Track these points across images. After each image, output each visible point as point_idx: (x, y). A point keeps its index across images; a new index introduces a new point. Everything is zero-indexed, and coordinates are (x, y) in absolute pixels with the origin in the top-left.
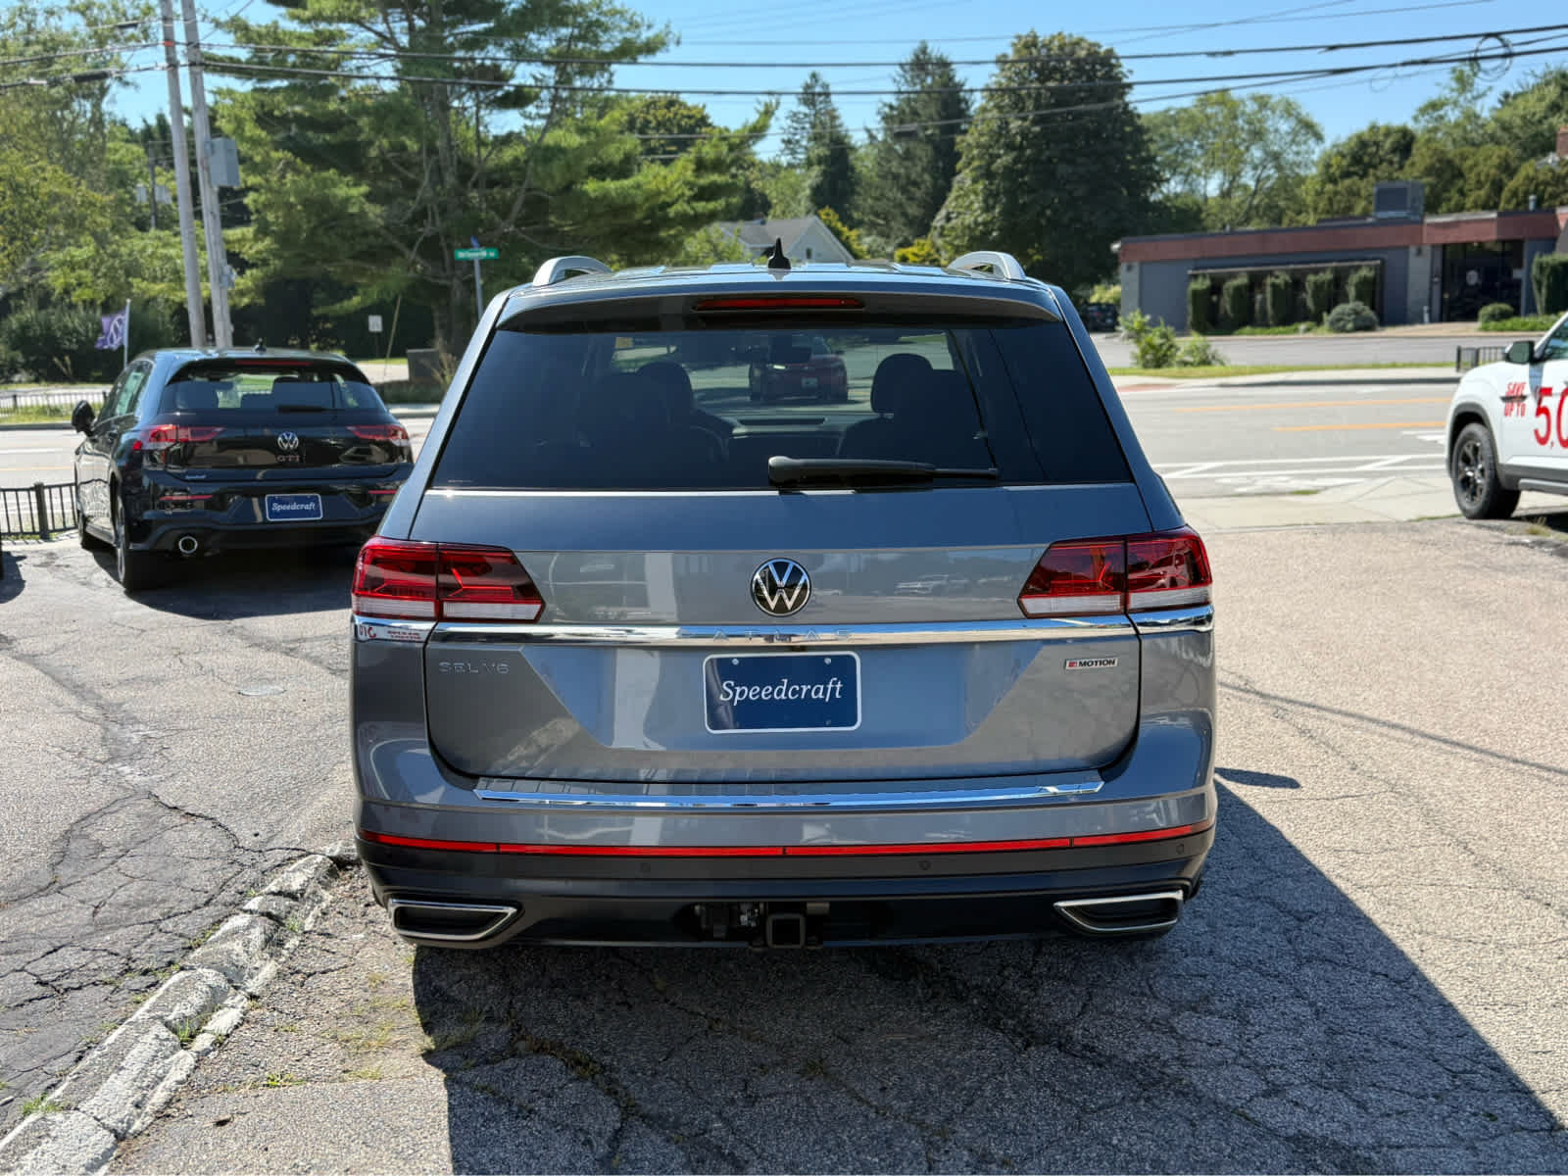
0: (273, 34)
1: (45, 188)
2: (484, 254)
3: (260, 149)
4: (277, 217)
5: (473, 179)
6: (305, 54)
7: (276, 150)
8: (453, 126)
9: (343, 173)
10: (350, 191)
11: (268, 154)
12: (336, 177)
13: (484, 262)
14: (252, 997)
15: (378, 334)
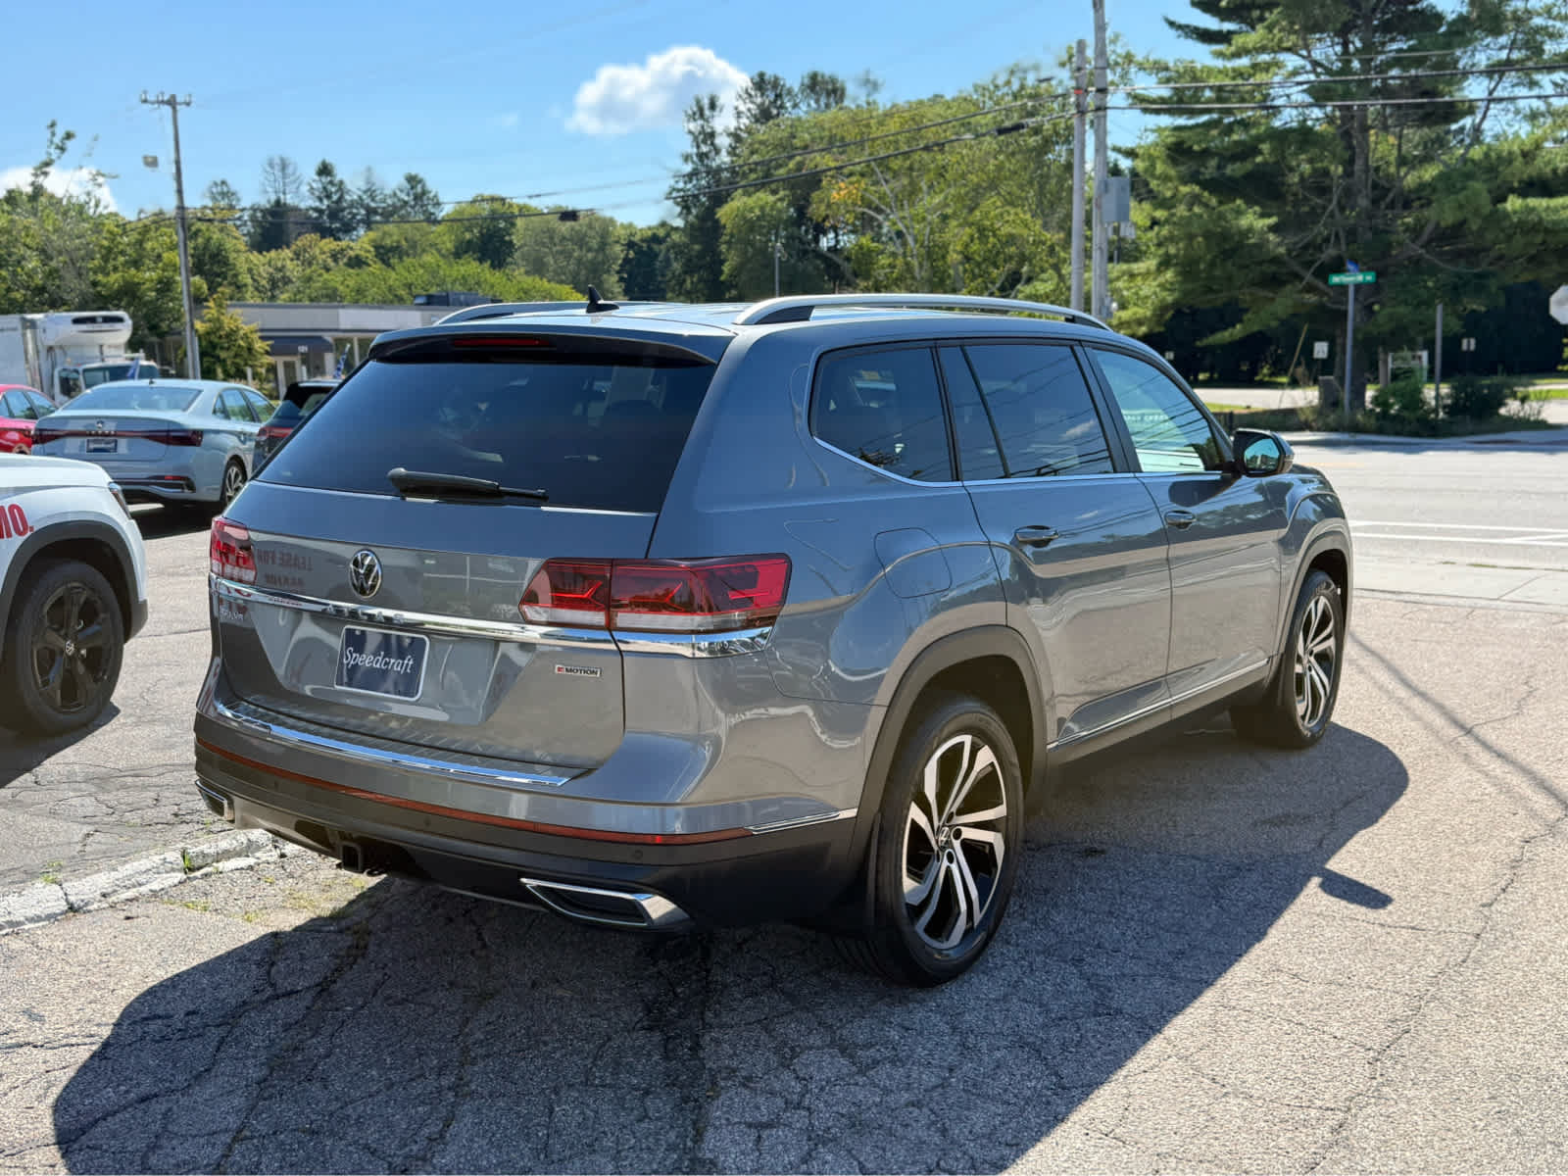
0: (1192, 74)
1: (1005, 230)
2: (1360, 278)
3: (1170, 184)
4: (1178, 250)
5: (1388, 200)
6: (1220, 89)
7: (1185, 183)
8: (1372, 146)
9: (1250, 202)
10: (1253, 220)
11: (1176, 188)
12: (1243, 206)
13: (1358, 287)
14: (283, 856)
15: (1323, 360)
